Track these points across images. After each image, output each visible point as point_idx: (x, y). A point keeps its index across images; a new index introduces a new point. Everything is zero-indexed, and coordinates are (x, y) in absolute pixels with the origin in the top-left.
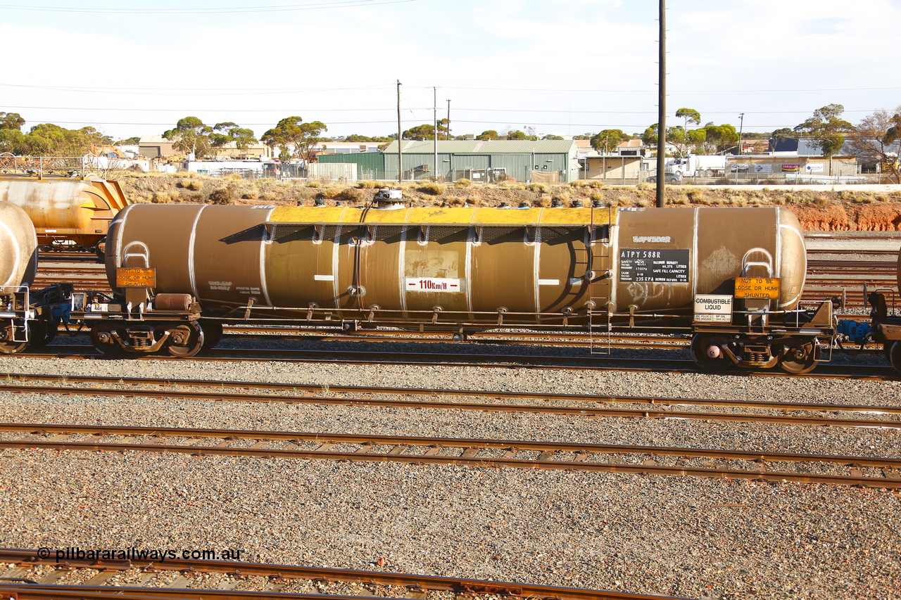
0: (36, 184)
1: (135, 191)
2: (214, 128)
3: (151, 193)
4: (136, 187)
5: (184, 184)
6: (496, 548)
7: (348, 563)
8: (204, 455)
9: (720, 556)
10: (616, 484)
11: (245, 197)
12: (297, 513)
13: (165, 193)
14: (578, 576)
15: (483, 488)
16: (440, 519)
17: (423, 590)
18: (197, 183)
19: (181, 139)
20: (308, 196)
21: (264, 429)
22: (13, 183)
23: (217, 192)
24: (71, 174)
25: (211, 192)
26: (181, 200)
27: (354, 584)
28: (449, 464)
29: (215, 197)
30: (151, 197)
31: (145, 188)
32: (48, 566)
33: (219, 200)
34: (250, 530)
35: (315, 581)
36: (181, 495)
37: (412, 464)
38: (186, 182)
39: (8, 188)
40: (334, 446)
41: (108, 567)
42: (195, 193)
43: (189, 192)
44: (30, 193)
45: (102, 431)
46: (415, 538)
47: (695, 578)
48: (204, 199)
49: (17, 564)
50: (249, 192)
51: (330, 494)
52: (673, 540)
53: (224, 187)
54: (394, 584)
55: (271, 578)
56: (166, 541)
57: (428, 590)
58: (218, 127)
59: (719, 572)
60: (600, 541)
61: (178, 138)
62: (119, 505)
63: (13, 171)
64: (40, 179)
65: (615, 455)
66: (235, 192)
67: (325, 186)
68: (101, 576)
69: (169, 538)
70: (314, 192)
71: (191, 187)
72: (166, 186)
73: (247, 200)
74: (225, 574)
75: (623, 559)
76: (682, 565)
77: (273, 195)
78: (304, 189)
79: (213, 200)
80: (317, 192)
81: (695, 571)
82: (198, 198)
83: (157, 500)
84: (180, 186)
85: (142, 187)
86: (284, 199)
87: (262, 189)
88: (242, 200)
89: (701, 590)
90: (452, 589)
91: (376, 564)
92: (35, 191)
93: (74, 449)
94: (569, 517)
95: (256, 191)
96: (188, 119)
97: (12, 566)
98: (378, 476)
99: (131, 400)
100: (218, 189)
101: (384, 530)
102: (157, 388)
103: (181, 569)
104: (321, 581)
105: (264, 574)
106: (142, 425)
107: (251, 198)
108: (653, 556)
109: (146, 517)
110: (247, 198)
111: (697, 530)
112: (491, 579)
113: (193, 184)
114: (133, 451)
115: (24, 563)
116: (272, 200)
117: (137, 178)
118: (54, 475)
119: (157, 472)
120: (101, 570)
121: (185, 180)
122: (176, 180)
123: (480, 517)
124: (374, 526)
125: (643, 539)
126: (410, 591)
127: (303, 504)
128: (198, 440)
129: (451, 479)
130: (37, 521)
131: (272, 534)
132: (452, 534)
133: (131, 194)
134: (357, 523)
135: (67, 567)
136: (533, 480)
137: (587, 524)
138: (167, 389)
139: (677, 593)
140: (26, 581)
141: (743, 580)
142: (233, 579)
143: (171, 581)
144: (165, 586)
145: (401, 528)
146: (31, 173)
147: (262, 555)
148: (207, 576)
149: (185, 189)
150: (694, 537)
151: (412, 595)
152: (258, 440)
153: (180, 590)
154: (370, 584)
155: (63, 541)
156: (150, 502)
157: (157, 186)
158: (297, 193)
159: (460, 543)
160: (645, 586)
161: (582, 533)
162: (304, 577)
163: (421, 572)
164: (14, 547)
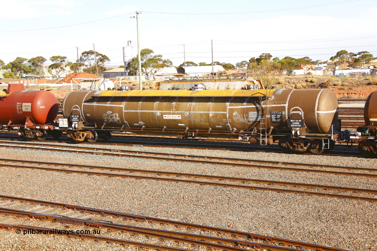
0: (229, 83)
1: (288, 84)
2: (358, 54)
3: (295, 84)
4: (289, 82)
5: (308, 80)
6: (279, 224)
7: (220, 225)
8: (204, 185)
9: (370, 235)
10: (354, 205)
11: (335, 85)
12: (218, 207)
13: (300, 85)
14: (301, 237)
15: (296, 203)
16: (268, 213)
17: (236, 237)
18: (314, 80)
19: (338, 60)
20: (363, 84)
21: (237, 177)
22: (221, 82)
23: (322, 83)
24: (242, 78)
25: (320, 83)
26: (307, 87)
27: (213, 232)
28: (292, 193)
29: (321, 85)
30: (294, 86)
31: (292, 83)
32: (121, 218)
33: (323, 86)
34: (196, 212)
35: (201, 230)
36: (184, 198)
37: (277, 192)
38: (309, 79)
39: (219, 84)
40: (257, 184)
41: (139, 220)
42: (313, 84)
43: (311, 84)
44: (226, 86)
45: (179, 175)
46: (251, 219)
47: (349, 241)
48: (316, 87)
49: (113, 217)
50: (336, 83)
51: (236, 201)
52: (356, 227)
53: (326, 81)
54: (228, 234)
55: (188, 228)
56: (165, 213)
57: (239, 237)
58: (359, 54)
59: (363, 240)
60: (323, 225)
61: (336, 60)
62: (161, 200)
63: (222, 78)
64: (230, 80)
65: (370, 194)
66: (331, 83)
67: (373, 79)
68: (135, 222)
69: (167, 212)
70: (367, 82)
71: (311, 82)
72: (301, 81)
73: (335, 86)
74: (174, 226)
75: (326, 232)
76: (349, 236)
77: (347, 84)
78: (362, 81)
79: (320, 87)
80: (368, 82)
81: (352, 239)
82: (314, 86)
83: (175, 200)
84: (307, 81)
85: (291, 82)
86: (352, 86)
87: (343, 81)
88: (333, 86)
89: (348, 246)
90: (247, 237)
91: (229, 226)
92: (228, 85)
93: (163, 180)
94: (319, 215)
95: (340, 83)
96: (341, 51)
97: (111, 217)
98: (259, 196)
99: (203, 165)
100: (323, 82)
101: (243, 215)
102: (217, 161)
103: (161, 223)
104: (203, 231)
105: (186, 227)
106: (195, 174)
107: (337, 86)
108: (341, 232)
109: (166, 205)
110: (336, 86)
111: (371, 224)
112: (266, 235)
113: (313, 80)
114: (181, 182)
115: (115, 217)
116: (347, 86)
117: (290, 78)
118: (150, 189)
119: (183, 190)
120: (136, 221)
121: (309, 78)
122: (306, 79)
123: (284, 213)
124: (241, 213)
125: (343, 225)
126: (232, 237)
127: (222, 204)
128: (209, 180)
129: (286, 199)
130: (131, 203)
131: (202, 214)
132: (267, 218)
133: (286, 85)
134: (236, 212)
135: (126, 219)
136: (320, 201)
137: (324, 218)
138: (221, 161)
139: (337, 246)
140: (111, 222)
141: (371, 244)
142: (175, 227)
143: (154, 226)
144: (152, 228)
145: (250, 215)
146: (228, 78)
147: (192, 220)
148: (167, 226)
149: (308, 82)
150: (367, 227)
151: (232, 238)
152: (231, 181)
153: (155, 229)
154: (219, 233)
155: (133, 211)
156: (172, 200)
157: (297, 82)
158: (359, 83)
159: (267, 222)
160: (325, 243)
161: (319, 222)
162: (198, 229)
163: (244, 231)
164: (118, 211)
